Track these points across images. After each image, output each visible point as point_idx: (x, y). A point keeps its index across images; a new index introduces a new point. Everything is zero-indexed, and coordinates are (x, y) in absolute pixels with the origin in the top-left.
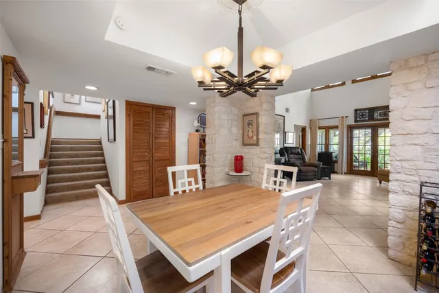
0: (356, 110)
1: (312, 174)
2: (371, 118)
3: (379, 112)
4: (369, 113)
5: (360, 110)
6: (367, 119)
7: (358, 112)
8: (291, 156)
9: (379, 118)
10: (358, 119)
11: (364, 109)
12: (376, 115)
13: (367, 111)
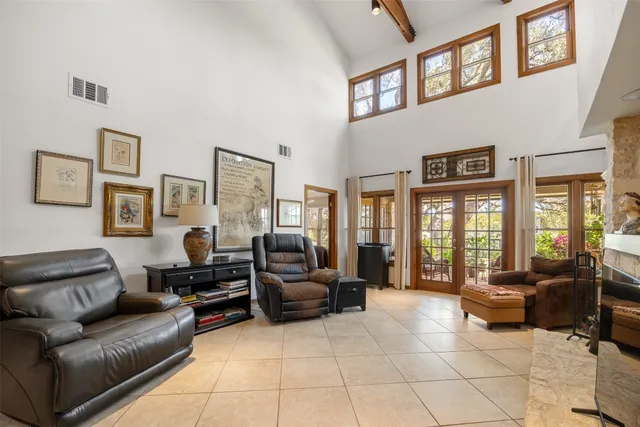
0: (425, 159)
1: (316, 302)
2: (452, 174)
3: (465, 162)
4: (448, 163)
5: (432, 157)
6: (444, 175)
7: (429, 162)
8: (277, 256)
9: (465, 173)
10: (429, 177)
11: (439, 156)
12: (461, 168)
13: (444, 160)
